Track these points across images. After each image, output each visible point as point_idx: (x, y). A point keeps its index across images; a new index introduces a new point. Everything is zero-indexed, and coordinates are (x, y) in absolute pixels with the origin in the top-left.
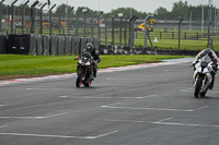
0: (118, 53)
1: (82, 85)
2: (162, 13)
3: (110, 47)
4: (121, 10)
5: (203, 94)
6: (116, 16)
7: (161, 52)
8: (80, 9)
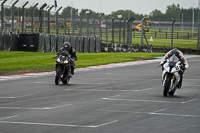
0: (118, 51)
1: (61, 83)
2: (157, 15)
3: (110, 45)
4: (120, 12)
5: (172, 93)
6: (116, 17)
7: (156, 50)
8: (84, 11)
